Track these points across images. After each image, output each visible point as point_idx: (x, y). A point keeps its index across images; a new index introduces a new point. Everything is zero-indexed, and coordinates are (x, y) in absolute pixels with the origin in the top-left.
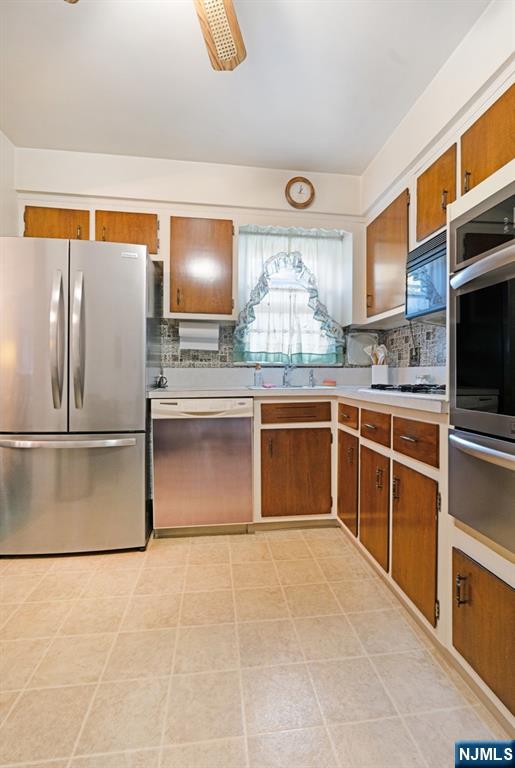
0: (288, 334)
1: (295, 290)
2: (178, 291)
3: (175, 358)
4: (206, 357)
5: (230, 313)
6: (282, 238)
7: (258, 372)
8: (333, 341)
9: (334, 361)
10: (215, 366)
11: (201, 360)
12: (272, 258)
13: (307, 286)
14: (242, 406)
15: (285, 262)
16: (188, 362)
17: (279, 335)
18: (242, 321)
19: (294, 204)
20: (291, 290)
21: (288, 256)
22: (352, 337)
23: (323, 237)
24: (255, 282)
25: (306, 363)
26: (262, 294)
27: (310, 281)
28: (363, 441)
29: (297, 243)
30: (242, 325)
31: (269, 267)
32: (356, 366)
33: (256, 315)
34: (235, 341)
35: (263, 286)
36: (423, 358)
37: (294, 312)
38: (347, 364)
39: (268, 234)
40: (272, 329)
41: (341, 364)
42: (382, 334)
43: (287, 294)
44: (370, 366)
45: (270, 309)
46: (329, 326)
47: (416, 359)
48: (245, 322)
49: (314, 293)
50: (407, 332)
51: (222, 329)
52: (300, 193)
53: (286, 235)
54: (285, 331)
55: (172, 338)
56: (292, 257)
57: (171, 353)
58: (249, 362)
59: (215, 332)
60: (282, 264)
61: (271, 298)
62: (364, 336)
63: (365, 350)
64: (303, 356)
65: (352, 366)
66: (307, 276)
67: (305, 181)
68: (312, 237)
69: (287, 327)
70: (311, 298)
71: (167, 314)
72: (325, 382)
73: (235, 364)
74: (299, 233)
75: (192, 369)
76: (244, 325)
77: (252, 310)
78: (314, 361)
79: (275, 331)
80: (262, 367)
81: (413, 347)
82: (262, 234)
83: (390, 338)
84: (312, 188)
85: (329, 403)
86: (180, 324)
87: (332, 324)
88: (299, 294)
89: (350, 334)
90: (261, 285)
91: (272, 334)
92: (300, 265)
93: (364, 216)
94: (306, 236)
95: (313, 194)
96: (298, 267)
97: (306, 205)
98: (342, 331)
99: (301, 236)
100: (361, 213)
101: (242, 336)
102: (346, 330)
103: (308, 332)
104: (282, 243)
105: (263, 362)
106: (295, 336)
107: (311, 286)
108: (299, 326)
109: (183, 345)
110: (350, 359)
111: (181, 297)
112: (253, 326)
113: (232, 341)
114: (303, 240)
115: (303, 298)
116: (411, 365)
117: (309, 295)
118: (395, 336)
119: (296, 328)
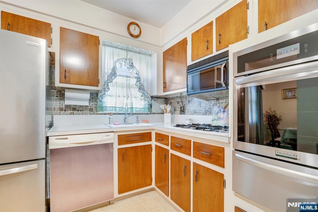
0: (125, 98)
1: (129, 77)
2: (65, 71)
3: (61, 109)
4: (81, 109)
5: (98, 86)
6: (124, 51)
7: (111, 117)
8: (146, 102)
9: (147, 111)
10: (86, 114)
11: (78, 111)
12: (118, 60)
13: (135, 75)
14: (108, 137)
15: (125, 63)
16: (70, 112)
17: (121, 98)
18: (103, 91)
19: (132, 35)
20: (127, 77)
21: (126, 60)
22: (154, 100)
23: (142, 54)
24: (110, 71)
25: (134, 112)
26: (113, 78)
27: (137, 74)
28: (171, 151)
29: (130, 55)
30: (103, 92)
31: (117, 64)
32: (156, 114)
33: (110, 87)
34: (98, 101)
35: (114, 73)
36: (186, 111)
37: (129, 88)
38: (152, 113)
39: (116, 48)
40: (118, 95)
41: (149, 113)
42: (167, 100)
43: (125, 78)
44: (163, 113)
45: (117, 85)
46: (145, 95)
47: (183, 112)
48: (104, 91)
49: (138, 79)
50: (179, 100)
51: (91, 94)
52: (134, 30)
53: (125, 50)
54: (124, 97)
55: (59, 98)
56: (128, 61)
57: (58, 107)
58: (105, 112)
59: (88, 96)
60: (123, 63)
61: (118, 80)
62: (160, 100)
63: (160, 106)
64: (133, 108)
65: (154, 113)
66: (135, 71)
67: (137, 25)
68: (137, 53)
69: (125, 94)
70: (137, 81)
71: (58, 84)
72: (143, 121)
73: (98, 112)
74: (131, 50)
75: (72, 116)
76: (104, 93)
77: (108, 86)
78: (137, 111)
79: (119, 96)
80: (113, 114)
81: (182, 106)
82: (113, 47)
83: (170, 101)
84: (140, 29)
85: (151, 132)
86: (66, 90)
87: (146, 94)
88: (131, 79)
89: (153, 99)
90: (113, 72)
91: (118, 98)
92: (132, 66)
93: (162, 47)
94: (135, 52)
95: (140, 32)
96: (131, 66)
97: (137, 37)
98: (151, 98)
99: (132, 51)
100: (161, 46)
101: (102, 98)
102: (152, 97)
103: (135, 97)
104: (123, 54)
105: (114, 112)
106: (129, 99)
107: (137, 76)
108: (131, 94)
109: (67, 102)
110: (154, 110)
111: (67, 75)
112: (108, 93)
113: (96, 101)
114: (133, 53)
115: (133, 81)
116: (181, 114)
117: (136, 80)
118: (172, 101)
119: (130, 95)
